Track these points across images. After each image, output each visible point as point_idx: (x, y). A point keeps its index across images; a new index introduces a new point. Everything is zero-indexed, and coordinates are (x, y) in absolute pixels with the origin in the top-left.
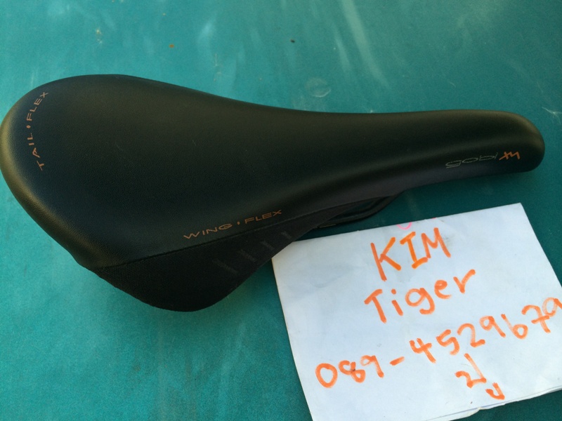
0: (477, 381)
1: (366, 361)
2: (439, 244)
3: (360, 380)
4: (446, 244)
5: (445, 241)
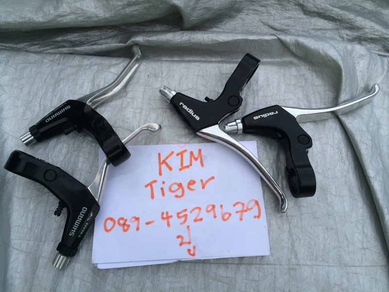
0: (186, 243)
1: (134, 219)
2: (199, 159)
3: (125, 231)
4: (203, 160)
5: (203, 158)
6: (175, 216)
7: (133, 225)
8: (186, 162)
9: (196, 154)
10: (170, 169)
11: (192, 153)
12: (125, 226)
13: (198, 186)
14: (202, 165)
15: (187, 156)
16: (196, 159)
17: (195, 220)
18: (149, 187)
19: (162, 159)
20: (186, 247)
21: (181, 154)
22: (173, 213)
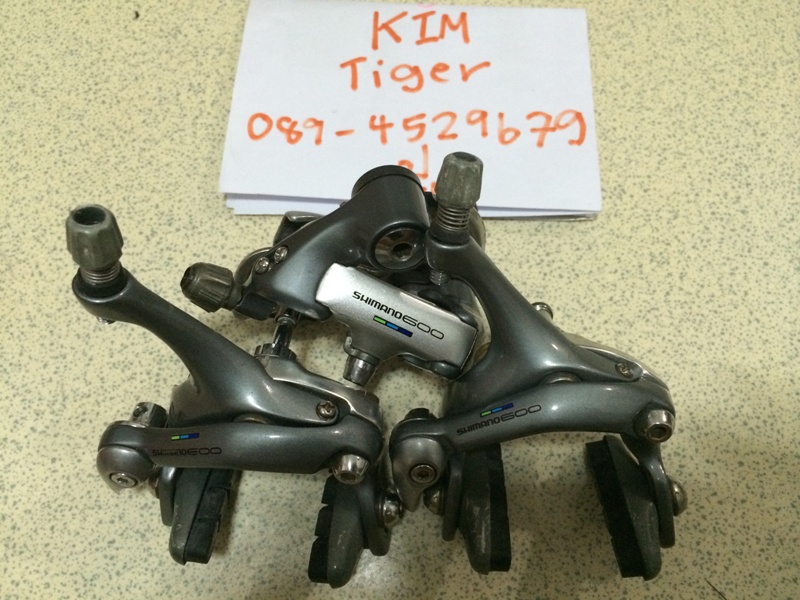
6: (399, 124)
7: (310, 134)
10: (397, 39)
12: (293, 135)
13: (454, 74)
15: (434, 21)
17: (442, 137)
18: (349, 69)
19: (381, 21)
21: (424, 17)
22: (395, 117)
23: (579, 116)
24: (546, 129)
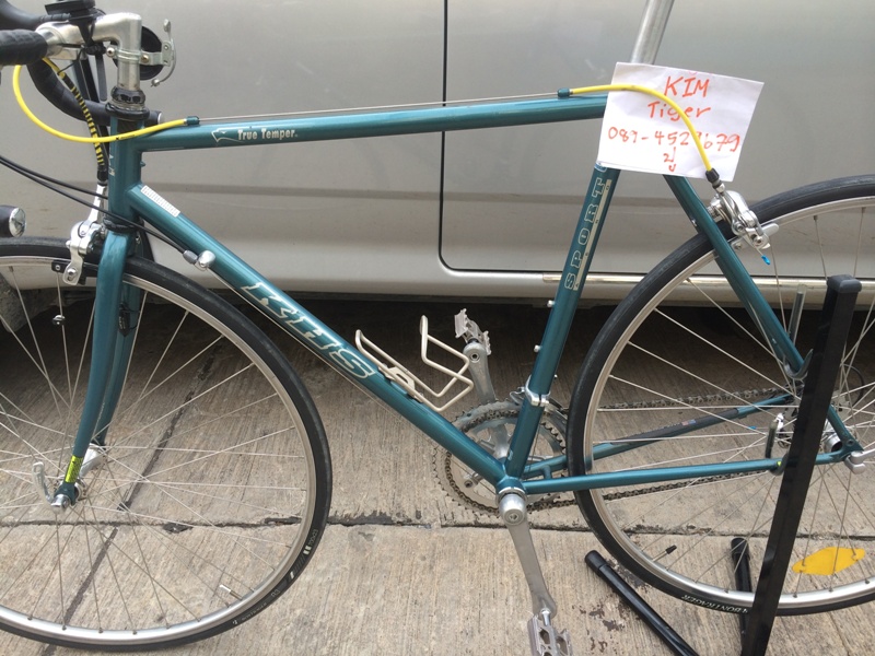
6: (666, 137)
7: (632, 137)
8: (691, 90)
9: (702, 84)
10: (675, 93)
11: (699, 82)
12: (625, 137)
13: (694, 112)
14: (704, 95)
15: (694, 84)
16: (701, 88)
17: (682, 144)
19: (671, 82)
20: (669, 163)
21: (689, 81)
22: (665, 133)
23: (738, 138)
24: (723, 143)
